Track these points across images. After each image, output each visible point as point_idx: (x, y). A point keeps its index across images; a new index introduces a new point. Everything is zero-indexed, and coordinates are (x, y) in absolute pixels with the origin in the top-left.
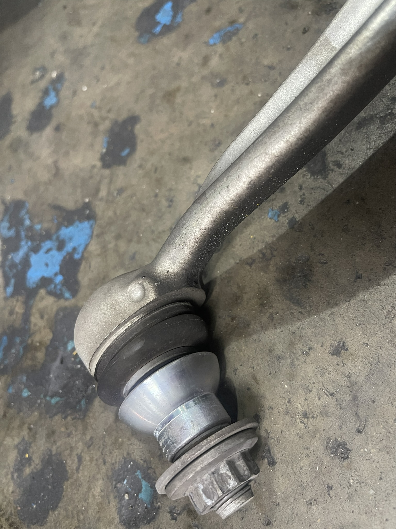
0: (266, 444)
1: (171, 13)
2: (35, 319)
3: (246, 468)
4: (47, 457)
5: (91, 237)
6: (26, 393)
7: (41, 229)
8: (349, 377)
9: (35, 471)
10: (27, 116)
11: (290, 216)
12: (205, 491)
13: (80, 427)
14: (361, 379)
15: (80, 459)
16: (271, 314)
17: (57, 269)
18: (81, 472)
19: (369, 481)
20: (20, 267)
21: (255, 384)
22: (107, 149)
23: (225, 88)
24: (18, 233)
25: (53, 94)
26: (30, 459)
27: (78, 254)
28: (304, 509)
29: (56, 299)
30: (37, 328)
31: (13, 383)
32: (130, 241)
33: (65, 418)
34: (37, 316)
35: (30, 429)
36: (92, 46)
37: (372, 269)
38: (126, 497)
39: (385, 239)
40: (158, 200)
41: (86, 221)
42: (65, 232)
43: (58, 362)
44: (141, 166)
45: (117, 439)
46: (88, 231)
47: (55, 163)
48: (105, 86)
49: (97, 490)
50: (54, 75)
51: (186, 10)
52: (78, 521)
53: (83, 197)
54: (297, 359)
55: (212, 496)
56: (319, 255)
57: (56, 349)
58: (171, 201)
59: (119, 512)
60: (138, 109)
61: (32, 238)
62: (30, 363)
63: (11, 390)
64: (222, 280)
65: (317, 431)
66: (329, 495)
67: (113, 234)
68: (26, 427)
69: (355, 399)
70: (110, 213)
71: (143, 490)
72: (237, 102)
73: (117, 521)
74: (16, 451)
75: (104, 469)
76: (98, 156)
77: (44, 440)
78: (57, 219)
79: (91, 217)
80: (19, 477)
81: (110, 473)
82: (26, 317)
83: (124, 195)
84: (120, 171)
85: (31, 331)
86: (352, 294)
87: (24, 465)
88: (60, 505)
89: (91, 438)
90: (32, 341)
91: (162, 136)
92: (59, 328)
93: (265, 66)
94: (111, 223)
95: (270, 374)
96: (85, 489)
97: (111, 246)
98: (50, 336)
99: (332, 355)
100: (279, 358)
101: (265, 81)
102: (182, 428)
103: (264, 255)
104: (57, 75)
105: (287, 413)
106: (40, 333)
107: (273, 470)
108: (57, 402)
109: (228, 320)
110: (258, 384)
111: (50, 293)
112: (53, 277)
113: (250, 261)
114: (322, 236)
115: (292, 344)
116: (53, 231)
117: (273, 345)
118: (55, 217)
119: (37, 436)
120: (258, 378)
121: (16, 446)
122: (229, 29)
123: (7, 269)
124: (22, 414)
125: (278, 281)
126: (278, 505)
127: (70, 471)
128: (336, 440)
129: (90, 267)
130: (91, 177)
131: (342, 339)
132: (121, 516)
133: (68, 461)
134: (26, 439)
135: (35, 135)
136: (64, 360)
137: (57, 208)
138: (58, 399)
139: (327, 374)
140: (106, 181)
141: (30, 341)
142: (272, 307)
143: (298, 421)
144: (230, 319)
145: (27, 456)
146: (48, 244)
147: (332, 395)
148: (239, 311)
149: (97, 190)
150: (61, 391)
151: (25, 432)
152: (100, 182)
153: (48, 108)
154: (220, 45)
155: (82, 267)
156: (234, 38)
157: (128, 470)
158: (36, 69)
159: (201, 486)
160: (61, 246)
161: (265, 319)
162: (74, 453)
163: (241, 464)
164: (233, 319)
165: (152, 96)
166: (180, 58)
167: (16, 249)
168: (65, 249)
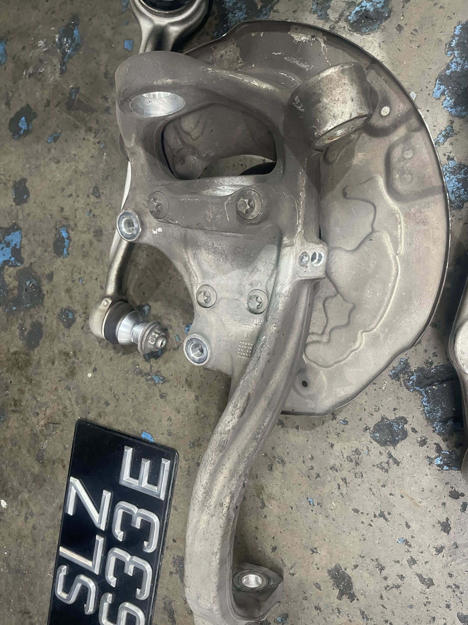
1: (26, 123)
2: (7, 279)
4: (32, 324)
5: (22, 237)
6: (14, 308)
9: (29, 332)
13: (42, 308)
17: (10, 255)
18: (47, 322)
22: (15, 195)
26: (25, 329)
27: (18, 246)
29: (14, 268)
30: (9, 282)
31: (6, 307)
33: (35, 308)
34: (8, 277)
35: (22, 319)
38: (65, 320)
40: (46, 216)
41: (16, 231)
42: (8, 238)
43: (24, 292)
44: (34, 202)
46: (19, 236)
51: (33, 123)
52: (51, 336)
53: (12, 221)
58: (52, 215)
59: (64, 325)
60: (25, 175)
62: (11, 297)
63: (7, 310)
67: (31, 234)
68: (19, 319)
70: (27, 225)
74: (18, 330)
76: (12, 200)
77: (29, 320)
79: (19, 229)
80: (23, 337)
81: (57, 316)
83: (31, 216)
84: (25, 205)
85: (7, 285)
87: (24, 332)
88: (43, 336)
89: (47, 310)
90: (9, 288)
91: (40, 187)
94: (29, 229)
96: (50, 326)
97: (32, 239)
106: (12, 283)
108: (30, 305)
111: (10, 266)
112: (9, 259)
119: (26, 320)
121: (18, 328)
122: (55, 135)
124: (15, 316)
125: (94, 236)
127: (43, 324)
129: (25, 250)
130: (12, 210)
133: (41, 321)
134: (21, 323)
140: (21, 211)
149: (18, 217)
150: (29, 302)
151: (20, 321)
152: (17, 212)
154: (53, 143)
155: (22, 251)
156: (58, 140)
160: (8, 245)
162: (43, 318)
165: (29, 168)
166: (37, 149)
168: (11, 246)
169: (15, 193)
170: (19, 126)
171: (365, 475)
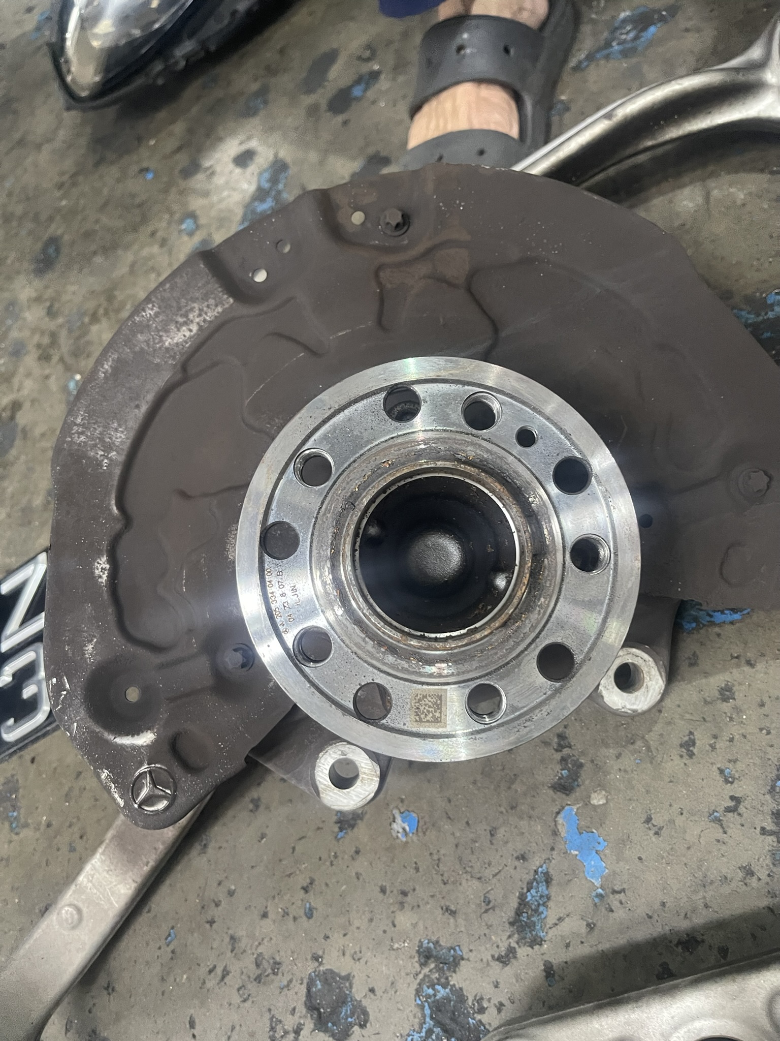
171: (249, 1003)
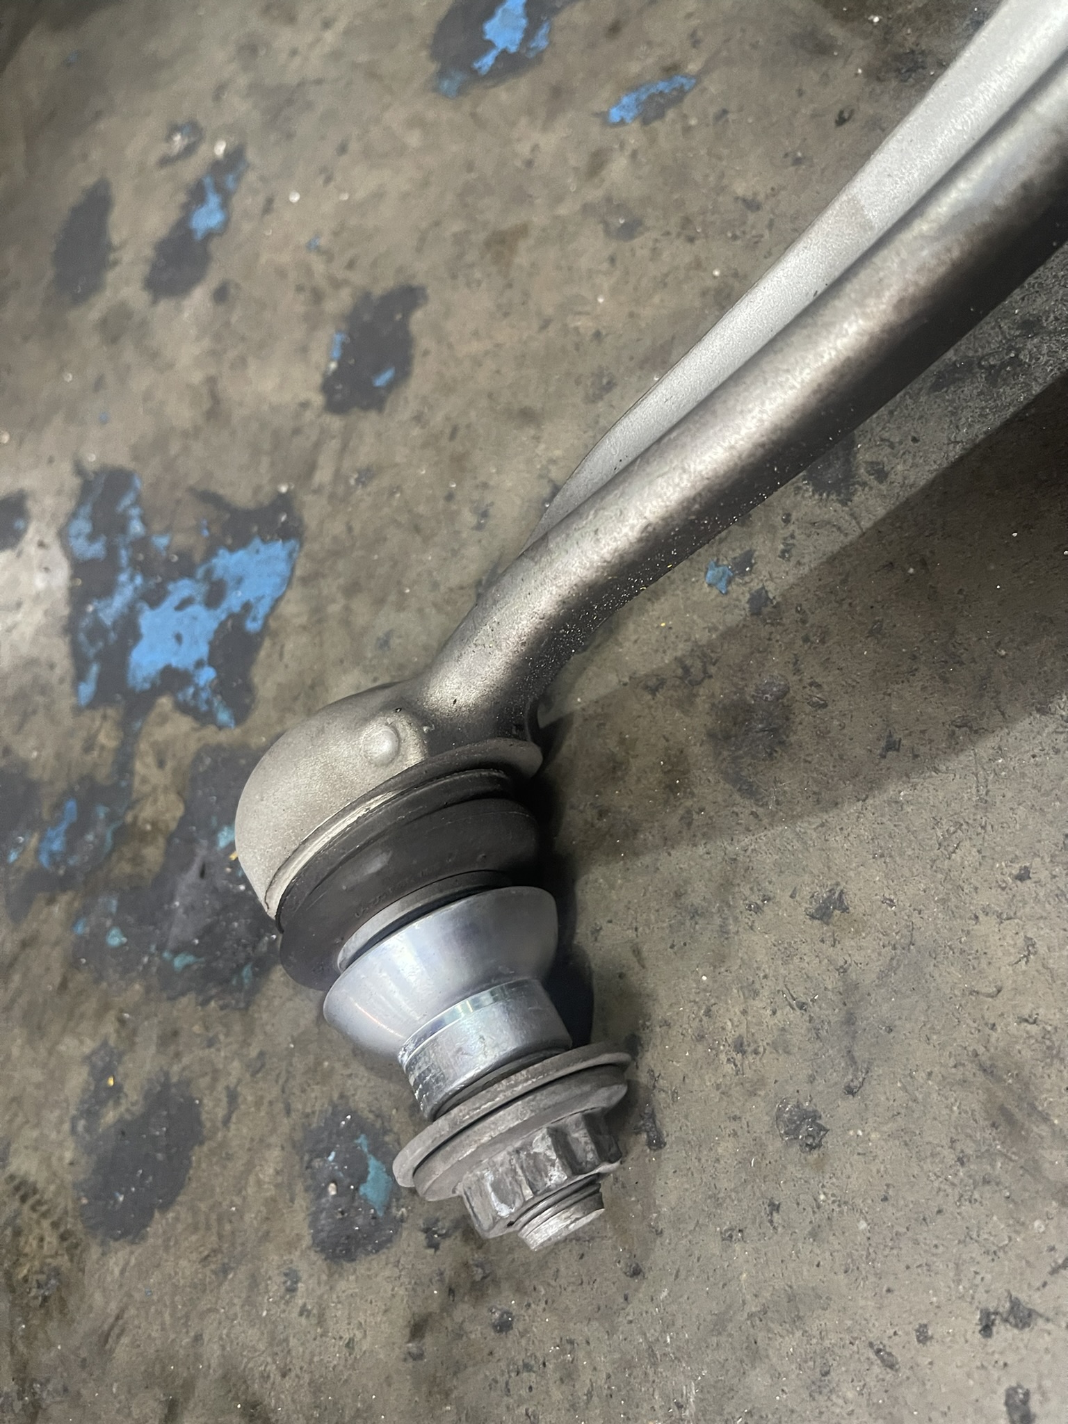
0: (649, 1101)
1: (523, 22)
2: (144, 767)
3: (591, 1147)
4: (159, 1088)
5: (289, 582)
6: (115, 939)
7: (168, 548)
8: (843, 970)
9: (128, 1117)
10: (148, 252)
11: (756, 586)
12: (496, 1186)
13: (237, 1028)
14: (869, 978)
15: (233, 1097)
16: (689, 812)
17: (203, 650)
18: (233, 1127)
19: (859, 1201)
20: (113, 636)
21: (637, 967)
22: (341, 363)
23: (637, 242)
24: (112, 550)
25: (213, 200)
26: (118, 1088)
27: (254, 619)
28: (715, 1247)
29: (195, 725)
30: (146, 788)
31: (85, 912)
32: (380, 602)
33: (205, 1003)
34: (150, 760)
35: (122, 1022)
36: (319, 82)
37: (923, 732)
38: (332, 1189)
39: (961, 663)
40: (454, 507)
41: (277, 540)
42: (226, 562)
43: (192, 874)
44: (418, 418)
45: (318, 1063)
46: (282, 567)
47: (211, 381)
48: (345, 197)
49: (267, 1171)
50: (220, 149)
51: (561, 19)
52: (220, 1236)
53: (276, 481)
54: (736, 919)
55: (511, 1197)
56: (811, 685)
57: (191, 841)
58: (485, 515)
59: (313, 1223)
60: (422, 270)
61: (143, 567)
62: (127, 868)
63: (80, 929)
64: (586, 720)
65: (761, 1082)
66: (771, 1222)
67: (341, 581)
68: (111, 1016)
69: (850, 1020)
70: (337, 528)
71: (369, 1178)
72: (662, 283)
73: (307, 1241)
74: (85, 1071)
75: (285, 1124)
76: (317, 379)
77: (153, 1049)
78: (208, 528)
79: (291, 532)
80: (88, 1129)
81: (298, 1136)
82: (124, 761)
83: (373, 486)
84: (369, 423)
85: (134, 796)
86: (873, 785)
87: (102, 1103)
88: (179, 1198)
89: (262, 1054)
90: (136, 818)
91: (476, 347)
92: (200, 793)
93: (737, 198)
94: (336, 553)
95: (672, 947)
96: (238, 1165)
97: (335, 609)
98: (179, 811)
99: (812, 917)
100: (695, 913)
101: (735, 237)
102: (460, 1049)
103: (686, 670)
104: (226, 150)
105: (700, 1038)
106: (155, 801)
107: (658, 1157)
108: (187, 966)
109: (591, 814)
110: (643, 967)
111: (184, 708)
112: (191, 668)
113: (652, 682)
114: (823, 641)
115: (726, 885)
116: (197, 557)
117: (686, 882)
118: (205, 522)
119: (138, 1040)
120: (645, 954)
121: (87, 1059)
122: (661, 86)
123: (82, 637)
124: (104, 985)
125: (711, 735)
126: (660, 1233)
127: (208, 1124)
128: (798, 1106)
129: (281, 655)
130: (297, 431)
131: (838, 884)
132: (317, 1232)
133: (205, 1101)
134: (112, 1042)
135: (164, 306)
136: (207, 871)
137: (209, 498)
138: (190, 959)
139: (796, 960)
140: (334, 444)
141: (129, 818)
142: (693, 795)
143: (723, 1057)
144: (595, 812)
145: (111, 1082)
146: (183, 588)
147: (802, 1006)
148: (616, 797)
149: (312, 467)
150: (197, 941)
151: (109, 1028)
152: (317, 446)
153: (199, 236)
154: (636, 125)
155: (262, 654)
156: (671, 114)
157: (339, 1133)
158: (174, 129)
159: (489, 1177)
160: (215, 596)
161: (673, 821)
162: (220, 1087)
163: (580, 1137)
164: (602, 813)
165: (459, 239)
166: (535, 148)
167: (107, 590)
168: (225, 605)
169: (344, 346)
170: (483, 33)
